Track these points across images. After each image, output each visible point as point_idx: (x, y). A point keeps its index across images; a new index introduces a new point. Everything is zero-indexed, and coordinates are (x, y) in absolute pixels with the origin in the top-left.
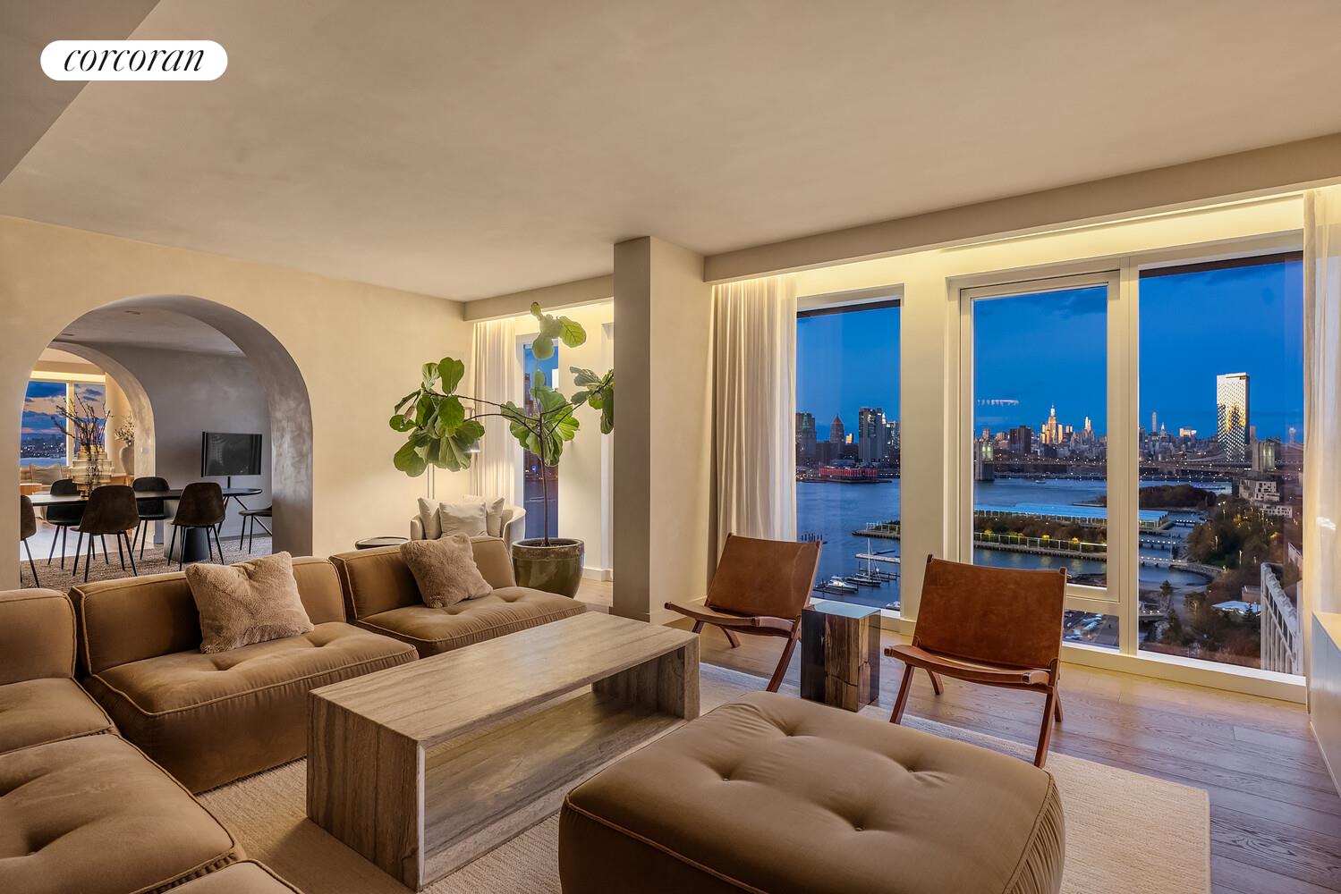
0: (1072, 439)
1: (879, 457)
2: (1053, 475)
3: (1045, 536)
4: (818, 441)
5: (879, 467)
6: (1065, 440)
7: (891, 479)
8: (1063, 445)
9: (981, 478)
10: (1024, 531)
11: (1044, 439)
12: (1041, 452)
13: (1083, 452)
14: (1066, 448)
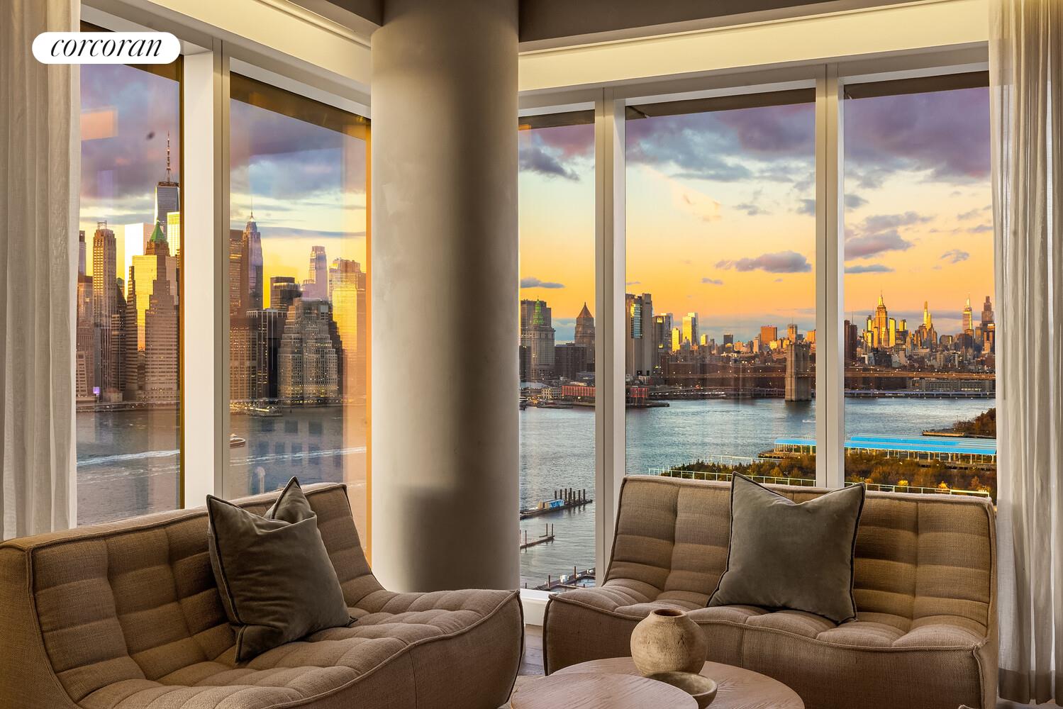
0: (908, 339)
1: (649, 368)
2: (888, 393)
3: (902, 482)
4: (557, 343)
5: (649, 382)
6: (899, 342)
7: (669, 402)
8: (897, 348)
9: (793, 398)
10: (873, 475)
11: (870, 340)
12: (869, 358)
13: (923, 358)
14: (901, 353)
